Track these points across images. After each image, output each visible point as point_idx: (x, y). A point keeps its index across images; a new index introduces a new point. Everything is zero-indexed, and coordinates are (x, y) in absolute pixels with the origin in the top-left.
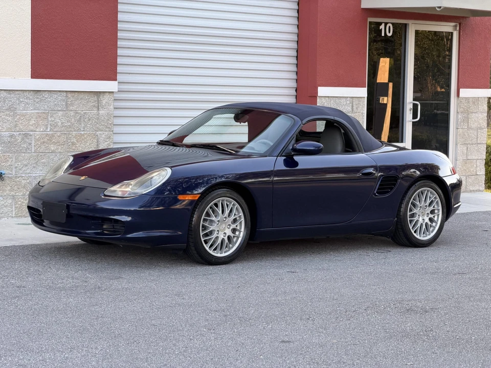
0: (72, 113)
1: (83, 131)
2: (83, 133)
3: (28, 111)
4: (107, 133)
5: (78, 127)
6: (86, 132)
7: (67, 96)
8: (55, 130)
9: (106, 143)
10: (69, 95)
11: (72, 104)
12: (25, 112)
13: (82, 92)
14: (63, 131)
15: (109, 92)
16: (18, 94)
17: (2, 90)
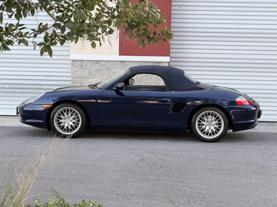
1: (149, 80)
7: (139, 64)
10: (141, 63)
13: (149, 62)
14: (137, 80)
15: (166, 62)
16: (112, 63)
17: (103, 61)
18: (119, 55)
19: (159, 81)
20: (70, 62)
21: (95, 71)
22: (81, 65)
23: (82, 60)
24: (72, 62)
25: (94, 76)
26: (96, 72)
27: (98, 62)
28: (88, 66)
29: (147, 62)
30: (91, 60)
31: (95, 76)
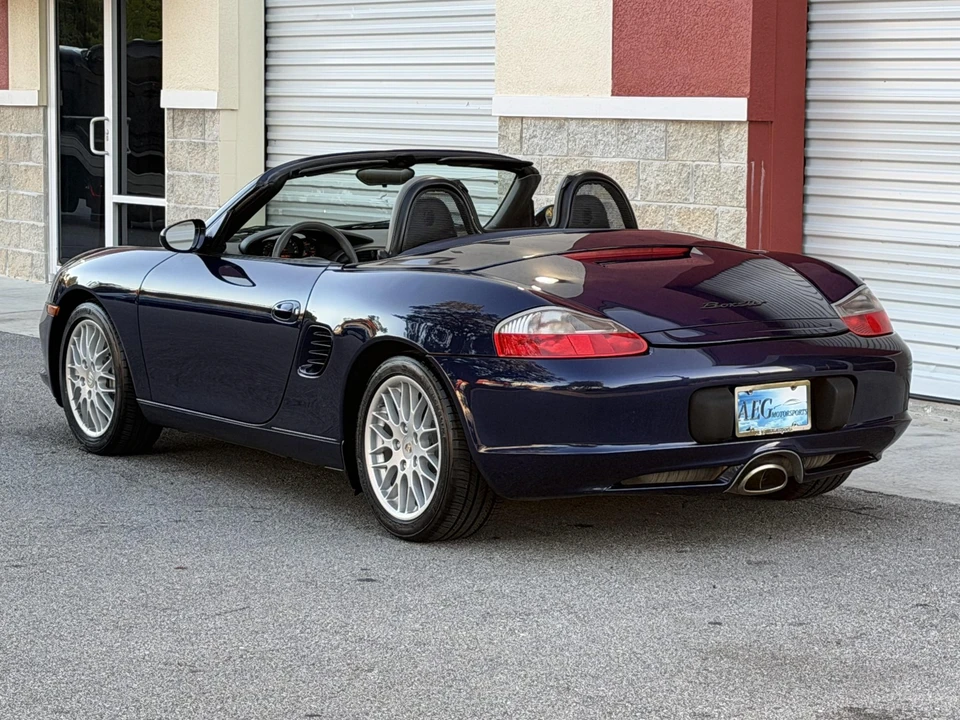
0: (674, 165)
1: (694, 203)
2: (692, 207)
3: (608, 160)
4: (733, 210)
5: (684, 195)
6: (697, 206)
7: (666, 131)
8: (649, 198)
9: (731, 233)
10: (671, 129)
11: (676, 148)
12: (603, 160)
13: (692, 122)
14: (660, 201)
15: (739, 123)
16: (594, 126)
17: (572, 119)
18: (614, 94)
19: (721, 208)
20: (497, 123)
21: (553, 163)
22: (518, 137)
23: (522, 118)
24: (500, 127)
25: (550, 181)
26: (557, 167)
27: (561, 122)
28: (536, 140)
29: (687, 122)
30: (544, 118)
31: (553, 181)
